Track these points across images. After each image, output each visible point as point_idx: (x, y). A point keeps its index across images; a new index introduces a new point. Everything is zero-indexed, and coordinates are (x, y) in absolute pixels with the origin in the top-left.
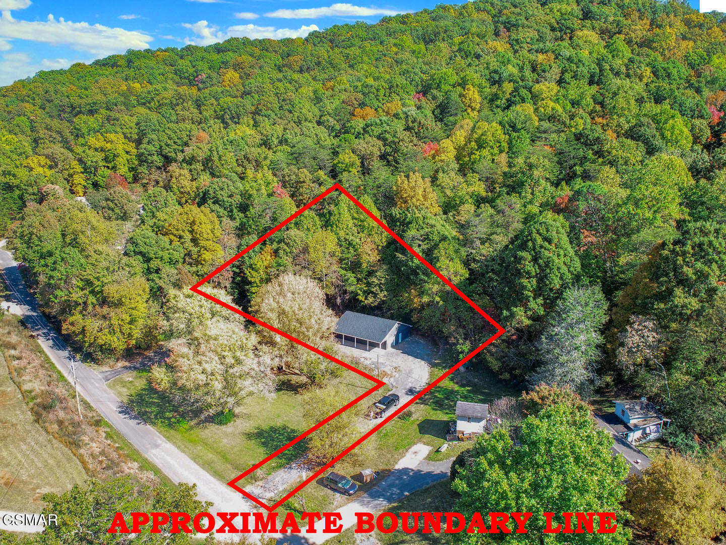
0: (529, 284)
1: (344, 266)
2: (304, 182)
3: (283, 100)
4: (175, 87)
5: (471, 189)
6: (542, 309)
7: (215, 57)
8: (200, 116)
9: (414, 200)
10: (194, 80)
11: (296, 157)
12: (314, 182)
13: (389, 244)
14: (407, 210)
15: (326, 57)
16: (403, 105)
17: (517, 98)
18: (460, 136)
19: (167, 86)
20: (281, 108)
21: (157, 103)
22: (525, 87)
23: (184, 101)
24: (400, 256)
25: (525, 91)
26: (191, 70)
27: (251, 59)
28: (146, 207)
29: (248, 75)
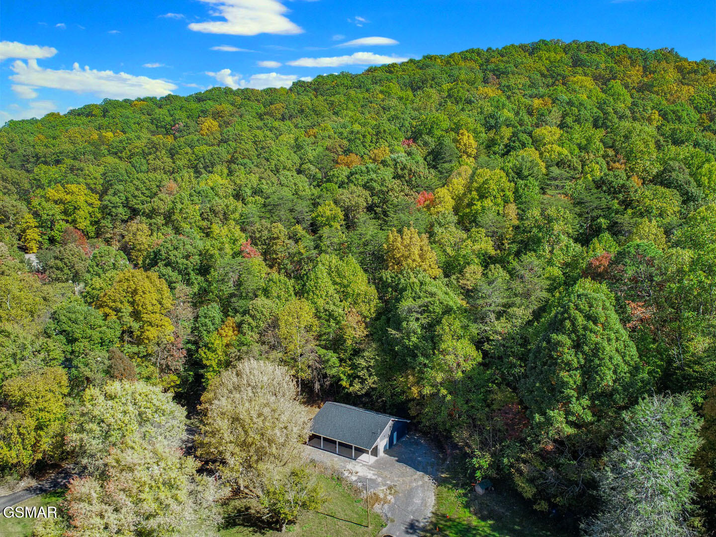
0: (572, 379)
1: (323, 343)
2: (278, 238)
3: (262, 148)
4: (149, 136)
5: (477, 247)
6: (589, 413)
7: (194, 105)
8: (173, 165)
9: (410, 261)
10: (171, 129)
11: (270, 209)
12: (290, 238)
13: (379, 315)
14: (401, 273)
15: (310, 105)
16: (392, 152)
17: (517, 144)
18: (458, 183)
19: (141, 134)
20: (258, 156)
21: (129, 153)
22: (524, 132)
23: (157, 149)
24: (394, 332)
25: (525, 135)
26: (169, 119)
27: (231, 107)
28: (91, 269)
29: (227, 124)
